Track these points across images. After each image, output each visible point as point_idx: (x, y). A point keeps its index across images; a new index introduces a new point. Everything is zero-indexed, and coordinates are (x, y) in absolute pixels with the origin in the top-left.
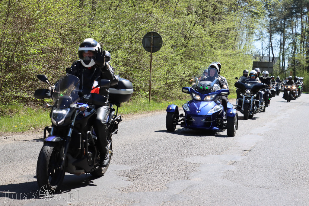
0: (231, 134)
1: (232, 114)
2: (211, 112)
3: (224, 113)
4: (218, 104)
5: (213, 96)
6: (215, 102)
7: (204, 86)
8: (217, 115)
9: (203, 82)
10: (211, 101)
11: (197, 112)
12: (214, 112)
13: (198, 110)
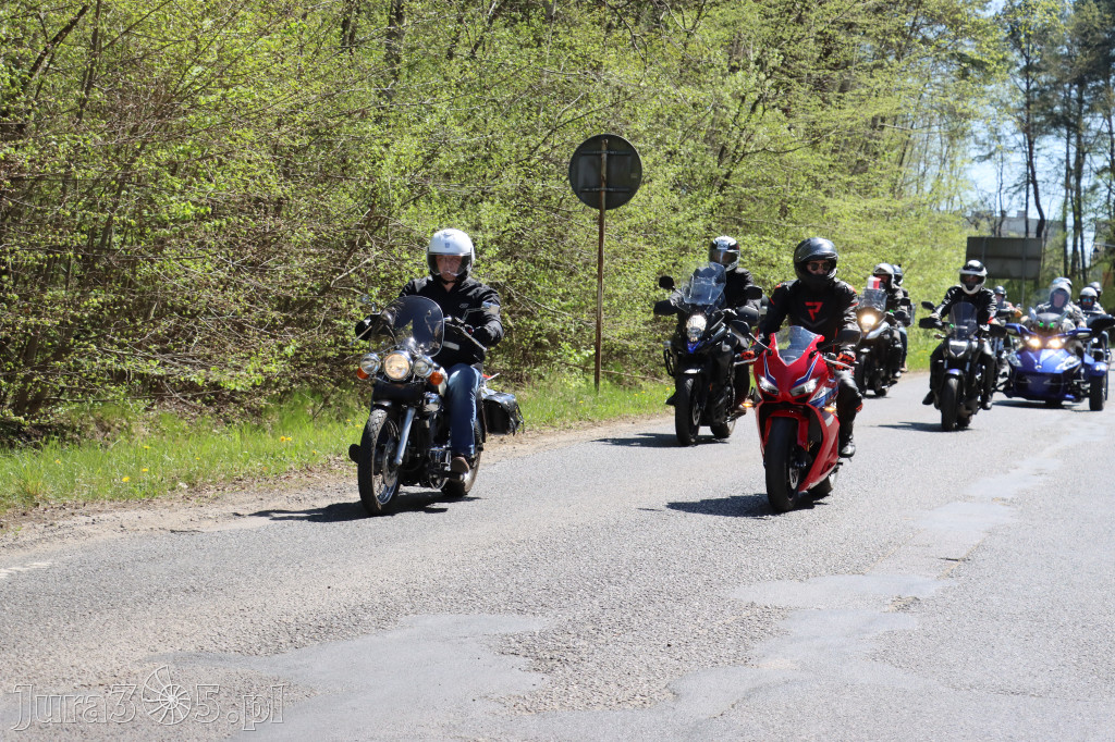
0: (1096, 405)
1: (1100, 371)
2: (1062, 367)
3: (1083, 371)
4: (1073, 355)
5: (1064, 340)
6: (1067, 350)
7: (1047, 322)
8: (1071, 374)
9: (1043, 316)
10: (1060, 349)
11: (1036, 367)
12: (1066, 368)
13: (1038, 364)
